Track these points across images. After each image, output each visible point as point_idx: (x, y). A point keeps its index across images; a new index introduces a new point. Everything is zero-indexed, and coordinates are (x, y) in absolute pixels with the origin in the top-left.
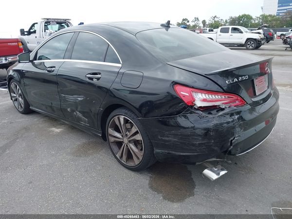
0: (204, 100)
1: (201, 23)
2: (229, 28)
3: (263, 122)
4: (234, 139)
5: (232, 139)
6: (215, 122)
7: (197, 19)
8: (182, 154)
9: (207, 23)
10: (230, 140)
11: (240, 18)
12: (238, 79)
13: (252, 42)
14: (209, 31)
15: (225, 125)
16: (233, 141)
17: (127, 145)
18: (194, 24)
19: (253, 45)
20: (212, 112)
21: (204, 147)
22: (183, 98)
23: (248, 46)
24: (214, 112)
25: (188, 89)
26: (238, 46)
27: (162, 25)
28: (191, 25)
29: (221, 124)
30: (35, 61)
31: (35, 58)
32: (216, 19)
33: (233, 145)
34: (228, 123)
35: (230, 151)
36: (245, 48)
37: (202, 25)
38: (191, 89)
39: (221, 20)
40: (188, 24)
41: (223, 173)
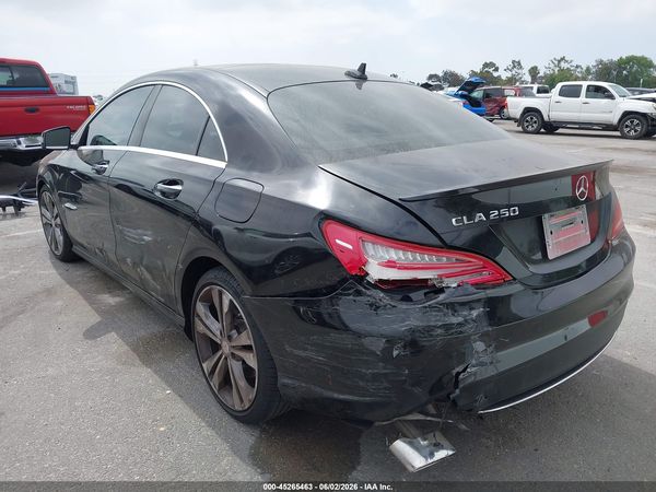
0: (390, 264)
1: (527, 74)
2: (581, 86)
3: (582, 318)
4: (464, 370)
5: (459, 369)
6: (415, 321)
7: (517, 64)
8: (336, 396)
9: (541, 74)
10: (454, 372)
11: (622, 64)
12: (487, 216)
13: (636, 122)
14: (539, 92)
15: (439, 331)
16: (461, 376)
17: (226, 358)
18: (509, 74)
19: (639, 129)
20: (413, 295)
21: (386, 384)
22: (339, 255)
23: (626, 130)
24: (417, 295)
25: (352, 233)
26: (604, 130)
27: (349, 74)
28: (504, 78)
29: (429, 330)
30: (82, 148)
31: (83, 142)
32: (564, 65)
33: (461, 386)
34: (448, 327)
35: (454, 402)
36: (618, 134)
37: (528, 78)
38: (360, 234)
39: (577, 67)
40: (496, 74)
41: (441, 454)
